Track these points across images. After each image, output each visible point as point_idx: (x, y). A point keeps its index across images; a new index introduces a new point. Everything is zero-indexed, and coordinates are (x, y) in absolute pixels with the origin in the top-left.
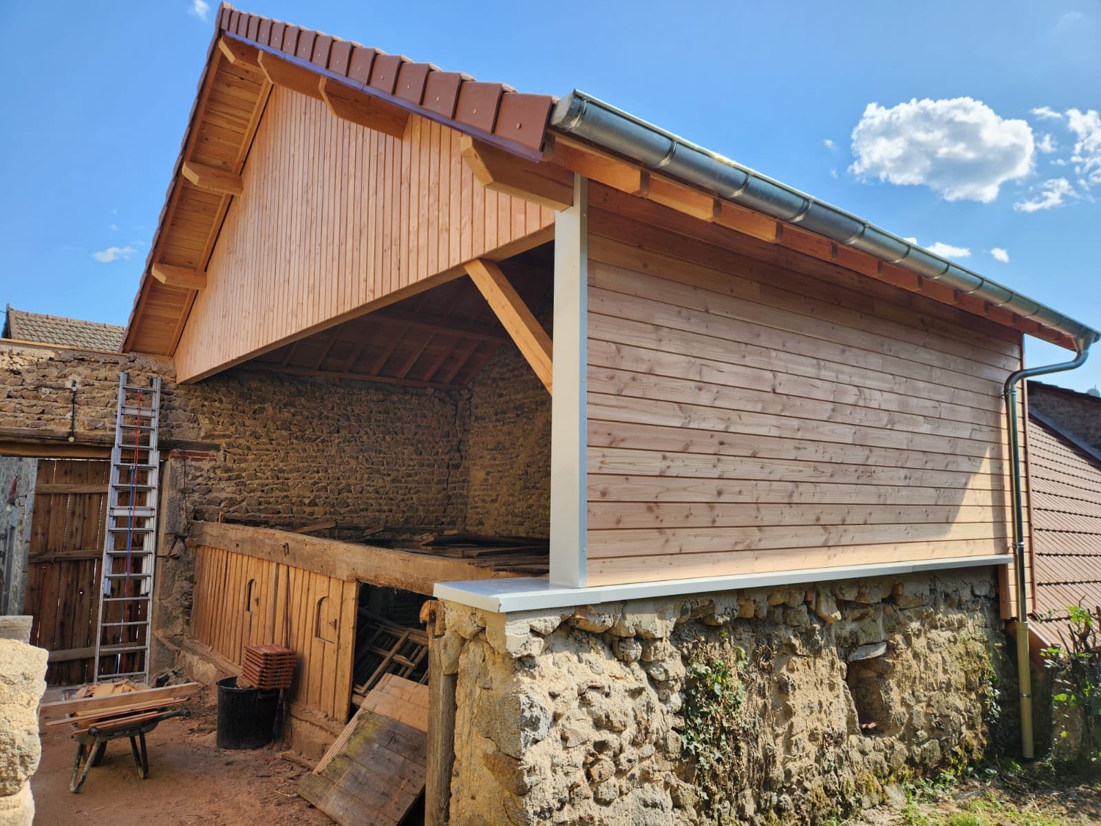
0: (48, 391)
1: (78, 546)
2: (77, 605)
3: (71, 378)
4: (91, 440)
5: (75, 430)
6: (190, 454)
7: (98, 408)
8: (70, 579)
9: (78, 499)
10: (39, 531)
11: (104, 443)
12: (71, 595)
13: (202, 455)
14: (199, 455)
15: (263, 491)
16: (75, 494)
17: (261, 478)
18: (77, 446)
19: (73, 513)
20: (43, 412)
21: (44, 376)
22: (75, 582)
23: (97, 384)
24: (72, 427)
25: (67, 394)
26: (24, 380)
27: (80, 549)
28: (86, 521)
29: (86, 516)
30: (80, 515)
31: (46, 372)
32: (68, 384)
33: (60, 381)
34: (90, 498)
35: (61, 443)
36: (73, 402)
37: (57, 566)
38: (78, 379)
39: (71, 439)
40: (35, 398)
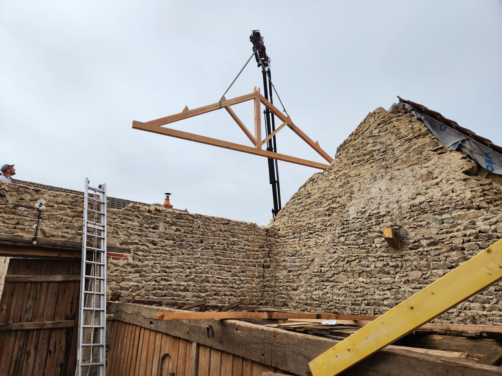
0: (23, 209)
1: (29, 319)
2: (25, 362)
3: (39, 202)
4: (48, 244)
5: (38, 237)
6: (112, 255)
7: (55, 222)
8: (21, 344)
9: (33, 286)
10: (5, 308)
11: (56, 246)
12: (21, 356)
13: (119, 255)
14: (117, 255)
15: (156, 281)
16: (32, 282)
17: (155, 272)
18: (38, 248)
19: (29, 296)
20: (17, 224)
21: (21, 199)
22: (25, 346)
23: (56, 205)
24: (36, 235)
25: (35, 212)
26: (7, 201)
27: (31, 321)
28: (37, 301)
29: (37, 297)
30: (33, 298)
31: (23, 196)
32: (37, 205)
33: (32, 203)
34: (41, 285)
35: (28, 245)
36: (39, 217)
37: (13, 334)
38: (44, 202)
39: (35, 243)
40: (14, 213)
